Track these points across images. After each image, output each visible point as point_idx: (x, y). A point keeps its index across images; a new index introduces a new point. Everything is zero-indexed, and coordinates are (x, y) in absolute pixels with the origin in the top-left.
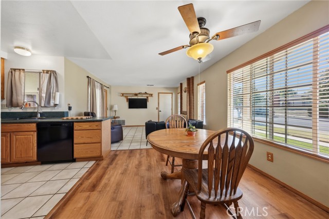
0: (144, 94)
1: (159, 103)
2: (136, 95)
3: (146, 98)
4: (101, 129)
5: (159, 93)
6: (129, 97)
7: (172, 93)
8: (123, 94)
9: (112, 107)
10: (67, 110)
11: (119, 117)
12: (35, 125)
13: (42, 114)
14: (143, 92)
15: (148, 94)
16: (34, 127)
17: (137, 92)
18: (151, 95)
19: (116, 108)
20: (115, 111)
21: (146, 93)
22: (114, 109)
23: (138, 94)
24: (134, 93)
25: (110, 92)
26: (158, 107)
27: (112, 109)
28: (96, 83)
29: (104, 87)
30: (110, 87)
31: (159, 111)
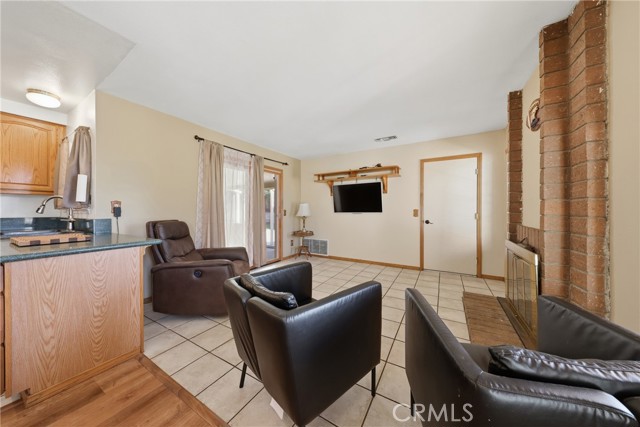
0: (373, 170)
1: (422, 195)
2: (352, 174)
5: (423, 162)
6: (336, 184)
7: (479, 156)
8: (323, 176)
9: (296, 210)
10: (107, 216)
11: (312, 234)
14: (371, 164)
15: (385, 168)
19: (304, 210)
20: (304, 218)
21: (379, 166)
22: (301, 213)
23: (356, 172)
24: (347, 170)
25: (297, 174)
26: (418, 207)
27: (296, 212)
28: (226, 152)
29: (266, 163)
30: (297, 162)
31: (422, 221)
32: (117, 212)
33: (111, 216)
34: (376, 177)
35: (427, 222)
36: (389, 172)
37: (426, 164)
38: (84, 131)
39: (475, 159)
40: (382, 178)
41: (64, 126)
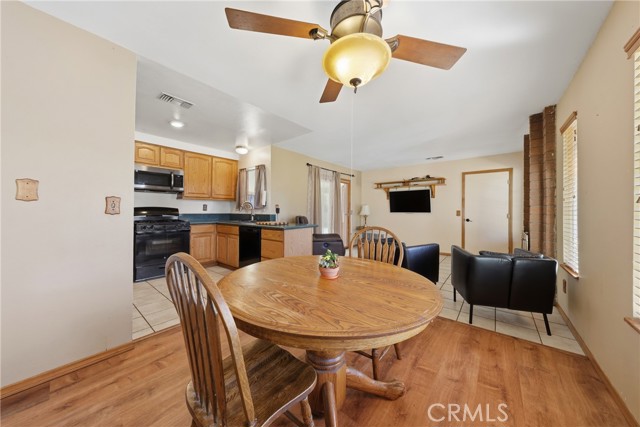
0: (423, 180)
1: (463, 200)
2: (405, 183)
3: (428, 188)
4: (283, 242)
5: (464, 174)
6: (391, 190)
7: (510, 170)
8: (381, 184)
9: (360, 210)
10: (274, 212)
12: (238, 228)
13: (256, 217)
14: (422, 175)
15: (433, 179)
16: (236, 230)
17: (408, 177)
18: (441, 181)
19: (366, 211)
20: (365, 217)
21: (428, 177)
22: (363, 213)
23: (409, 182)
24: (402, 180)
25: (359, 183)
26: (460, 209)
27: (359, 212)
28: (322, 172)
29: (342, 176)
30: (360, 173)
31: (463, 220)
32: (278, 211)
33: (275, 213)
34: (426, 186)
35: (468, 220)
36: (436, 182)
37: (466, 176)
38: (261, 168)
39: (507, 173)
40: (430, 186)
41: (236, 161)
